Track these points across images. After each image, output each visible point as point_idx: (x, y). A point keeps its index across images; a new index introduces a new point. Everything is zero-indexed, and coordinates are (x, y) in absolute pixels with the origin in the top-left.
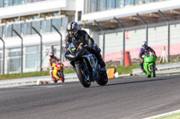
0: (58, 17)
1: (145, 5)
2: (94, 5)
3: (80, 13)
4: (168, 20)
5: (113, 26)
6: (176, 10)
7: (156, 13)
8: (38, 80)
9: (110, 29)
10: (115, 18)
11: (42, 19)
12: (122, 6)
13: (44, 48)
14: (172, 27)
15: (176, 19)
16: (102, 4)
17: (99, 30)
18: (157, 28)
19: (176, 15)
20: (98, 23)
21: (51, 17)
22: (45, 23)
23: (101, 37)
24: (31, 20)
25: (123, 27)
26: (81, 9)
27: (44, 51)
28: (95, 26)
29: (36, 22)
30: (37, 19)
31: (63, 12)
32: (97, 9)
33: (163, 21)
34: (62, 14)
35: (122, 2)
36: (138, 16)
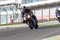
0: (12, 5)
1: (42, 2)
2: (24, 2)
3: (20, 4)
4: (49, 7)
5: (31, 9)
7: (45, 4)
8: (6, 27)
11: (7, 6)
12: (34, 2)
13: (8, 16)
15: (52, 6)
16: (27, 1)
18: (46, 10)
19: (52, 5)
21: (10, 6)
22: (8, 8)
24: (4, 7)
25: (34, 9)
26: (20, 3)
27: (8, 17)
29: (5, 7)
30: (6, 6)
31: (14, 4)
32: (26, 3)
35: (34, 1)
36: (39, 5)
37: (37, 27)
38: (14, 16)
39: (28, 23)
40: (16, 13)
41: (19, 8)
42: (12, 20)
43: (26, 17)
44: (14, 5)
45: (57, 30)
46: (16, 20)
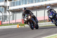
3: (8, 7)
4: (36, 9)
5: (19, 11)
6: (39, 6)
9: (18, 12)
10: (19, 9)
14: (38, 11)
15: (39, 9)
17: (14, 12)
19: (39, 8)
20: (14, 10)
23: (15, 14)
26: (9, 5)
28: (13, 11)
31: (3, 6)
32: (14, 6)
33: (35, 9)
34: (3, 7)
35: (22, 3)
37: (37, 27)
38: (3, 18)
39: (29, 23)
40: (5, 15)
41: (7, 10)
42: (1, 21)
43: (27, 18)
44: (3, 8)
45: (43, 31)
46: (5, 21)
